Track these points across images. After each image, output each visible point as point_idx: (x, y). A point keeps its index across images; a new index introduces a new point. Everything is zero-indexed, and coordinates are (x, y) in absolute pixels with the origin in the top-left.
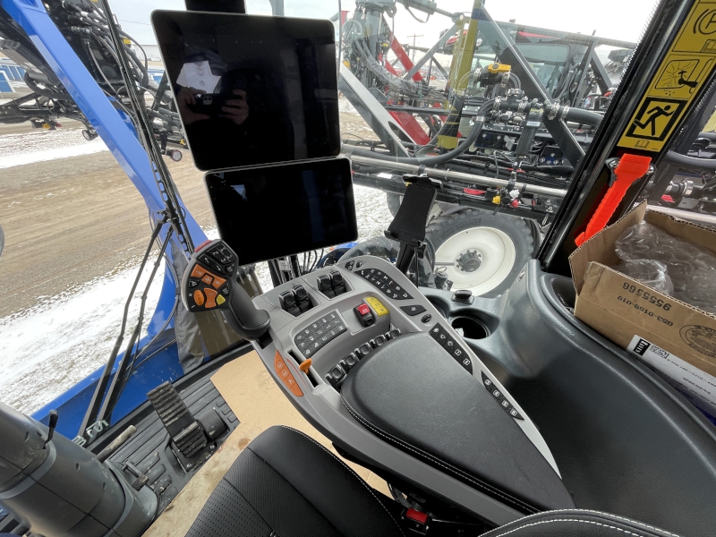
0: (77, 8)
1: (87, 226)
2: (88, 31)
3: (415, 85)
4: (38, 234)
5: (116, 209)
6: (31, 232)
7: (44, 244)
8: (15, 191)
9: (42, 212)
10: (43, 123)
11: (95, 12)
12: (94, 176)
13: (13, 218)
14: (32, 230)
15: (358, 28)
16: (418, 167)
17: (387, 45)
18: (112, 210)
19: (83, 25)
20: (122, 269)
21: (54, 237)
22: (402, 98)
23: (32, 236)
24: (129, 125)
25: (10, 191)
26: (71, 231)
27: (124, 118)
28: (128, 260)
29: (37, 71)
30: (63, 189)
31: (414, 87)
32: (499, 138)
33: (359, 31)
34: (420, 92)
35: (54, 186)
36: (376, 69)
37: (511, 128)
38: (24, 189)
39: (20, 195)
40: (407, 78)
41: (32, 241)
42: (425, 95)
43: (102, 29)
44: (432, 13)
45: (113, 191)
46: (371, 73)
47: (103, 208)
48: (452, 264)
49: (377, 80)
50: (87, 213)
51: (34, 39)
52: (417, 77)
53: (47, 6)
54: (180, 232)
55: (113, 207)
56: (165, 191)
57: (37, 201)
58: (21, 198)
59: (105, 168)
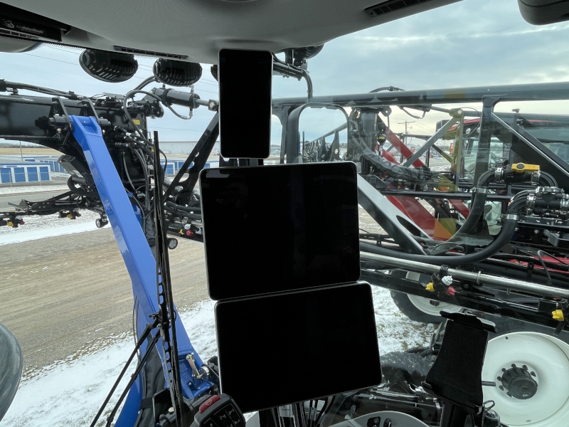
0: (124, 130)
1: (66, 302)
2: (127, 145)
3: (417, 171)
4: (22, 307)
5: (98, 285)
6: (16, 306)
7: (22, 319)
8: (19, 264)
9: (32, 285)
10: (68, 214)
11: (136, 132)
12: (89, 251)
13: (6, 290)
14: (17, 303)
15: (354, 126)
16: (439, 268)
17: (384, 138)
18: (94, 286)
19: (124, 141)
20: (84, 353)
21: (34, 312)
22: (403, 182)
23: (16, 309)
24: (138, 216)
25: (14, 264)
26: (51, 306)
27: (135, 210)
28: (93, 343)
29: (80, 176)
30: (59, 263)
31: (415, 173)
32: (536, 231)
33: (355, 128)
34: (422, 177)
35: (52, 260)
36: (372, 159)
37: (550, 221)
38: (27, 262)
39: (22, 267)
40: (407, 165)
41: (13, 315)
42: (428, 179)
43: (138, 144)
44: (428, 111)
45: (100, 266)
46: (368, 162)
47: (86, 283)
48: (493, 384)
49: (375, 167)
50: (71, 288)
51: (87, 154)
52: (417, 164)
53: (104, 131)
54: (167, 339)
55: (95, 283)
56: (163, 294)
57: (33, 274)
58: (21, 270)
59: (100, 244)
